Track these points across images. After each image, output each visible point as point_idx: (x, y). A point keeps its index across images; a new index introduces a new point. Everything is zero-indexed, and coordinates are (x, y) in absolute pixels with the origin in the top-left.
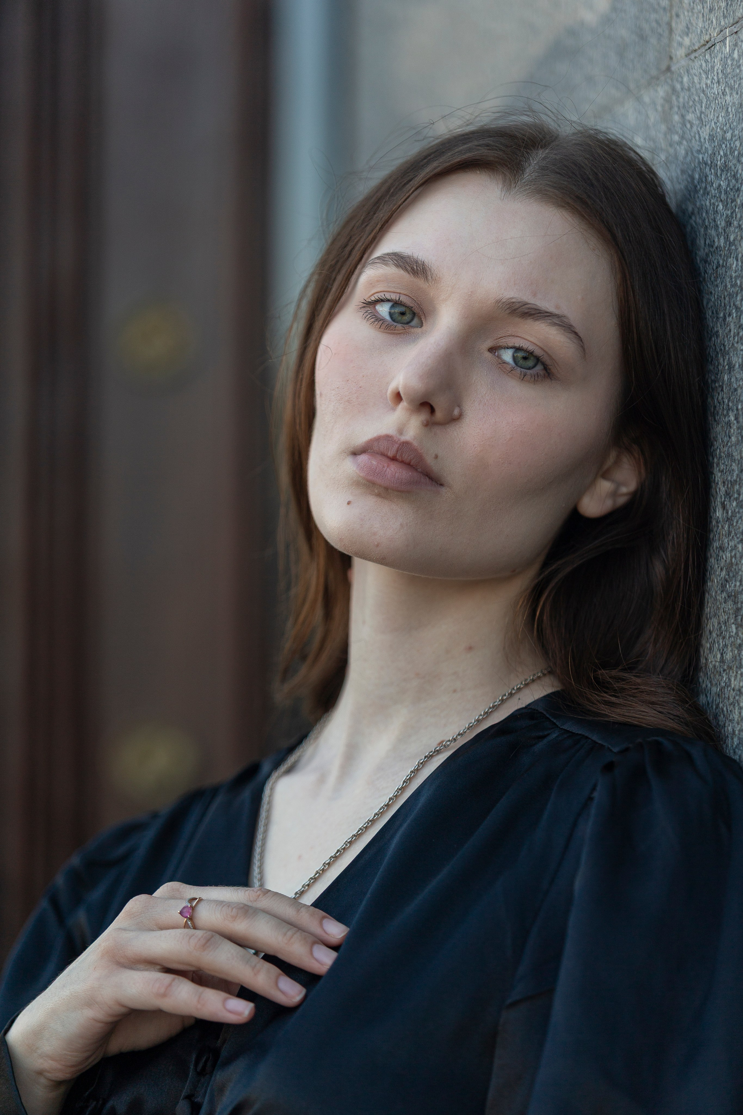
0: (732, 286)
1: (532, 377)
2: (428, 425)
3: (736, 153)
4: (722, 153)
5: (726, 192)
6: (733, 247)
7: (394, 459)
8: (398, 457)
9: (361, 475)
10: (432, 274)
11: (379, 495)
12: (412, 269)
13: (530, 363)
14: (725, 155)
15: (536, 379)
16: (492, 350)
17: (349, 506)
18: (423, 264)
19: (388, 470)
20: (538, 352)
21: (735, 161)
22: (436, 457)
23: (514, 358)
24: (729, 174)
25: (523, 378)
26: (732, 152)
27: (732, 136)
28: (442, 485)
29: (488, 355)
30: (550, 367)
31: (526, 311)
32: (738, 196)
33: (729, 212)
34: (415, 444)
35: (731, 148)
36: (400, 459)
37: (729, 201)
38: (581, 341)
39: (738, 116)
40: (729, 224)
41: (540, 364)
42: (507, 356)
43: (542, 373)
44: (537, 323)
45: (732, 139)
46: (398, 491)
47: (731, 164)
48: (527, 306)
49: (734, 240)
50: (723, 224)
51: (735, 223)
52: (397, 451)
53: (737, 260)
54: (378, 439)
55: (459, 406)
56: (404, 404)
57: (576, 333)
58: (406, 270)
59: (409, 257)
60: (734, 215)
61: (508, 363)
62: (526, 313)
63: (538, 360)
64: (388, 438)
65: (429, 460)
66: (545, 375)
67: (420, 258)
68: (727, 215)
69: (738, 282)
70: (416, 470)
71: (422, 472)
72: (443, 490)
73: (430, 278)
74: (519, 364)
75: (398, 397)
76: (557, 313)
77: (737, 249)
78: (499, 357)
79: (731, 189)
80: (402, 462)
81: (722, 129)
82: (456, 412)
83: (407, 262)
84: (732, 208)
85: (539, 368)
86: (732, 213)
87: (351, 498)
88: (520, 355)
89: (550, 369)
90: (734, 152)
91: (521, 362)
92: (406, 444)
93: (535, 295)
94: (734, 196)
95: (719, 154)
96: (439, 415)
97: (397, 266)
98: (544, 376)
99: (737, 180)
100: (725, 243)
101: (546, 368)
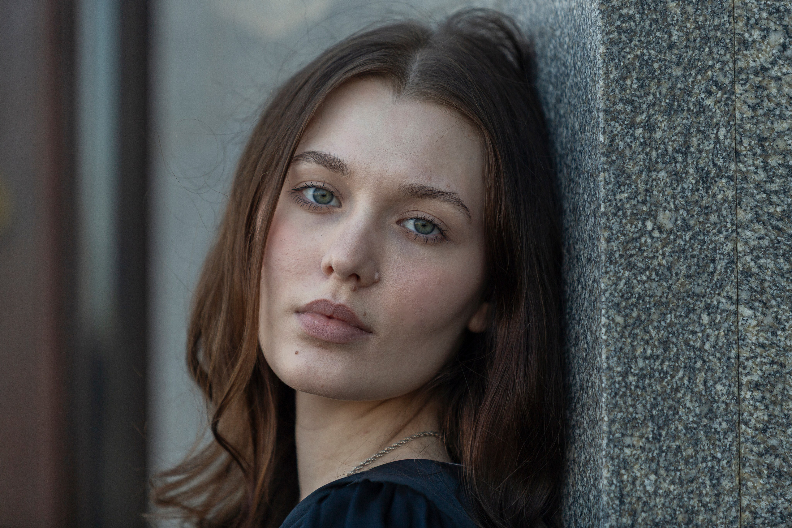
0: (562, 149)
1: (432, 240)
2: (355, 290)
3: (566, 46)
4: (551, 46)
5: (556, 77)
6: (564, 119)
7: (330, 317)
8: (334, 316)
9: (306, 331)
10: (347, 170)
11: (320, 346)
12: (331, 165)
13: (428, 229)
14: (555, 48)
15: (435, 242)
16: (399, 222)
17: (297, 356)
18: (339, 161)
19: (328, 327)
20: (436, 221)
21: (564, 53)
22: (365, 314)
23: (415, 226)
24: (559, 63)
25: (426, 242)
26: (561, 45)
27: (561, 33)
28: (371, 332)
29: (396, 227)
30: (445, 232)
31: (425, 192)
32: (568, 80)
33: (559, 93)
34: (348, 305)
35: (560, 43)
36: (336, 317)
37: (559, 83)
38: (468, 211)
39: (567, 18)
40: (559, 101)
41: (436, 228)
42: (410, 225)
43: (439, 236)
44: (433, 200)
45: (561, 36)
46: (337, 343)
47: (560, 55)
48: (425, 189)
49: (564, 114)
50: (553, 101)
51: (565, 101)
52: (334, 312)
53: (567, 129)
54: (317, 302)
55: (378, 271)
56: (334, 275)
57: (463, 205)
58: (326, 166)
59: (326, 156)
60: (564, 95)
61: (413, 232)
62: (425, 194)
63: (434, 226)
64: (324, 301)
65: (360, 317)
66: (442, 238)
67: (336, 156)
68: (557, 95)
69: (569, 146)
70: (350, 324)
71: (354, 326)
72: (372, 337)
73: (345, 172)
74: (420, 231)
75: (330, 269)
76: (448, 191)
77: (566, 120)
78: (404, 227)
79: (561, 75)
80: (338, 319)
81: (551, 28)
82: (376, 276)
83: (326, 161)
84: (562, 88)
85: (436, 232)
86: (562, 93)
87: (298, 349)
88: (420, 223)
89: (445, 234)
90: (563, 46)
91: (421, 229)
92: (341, 306)
93: (430, 179)
94: (564, 79)
95: (549, 46)
96: (363, 281)
97: (318, 163)
98: (442, 240)
99: (566, 67)
100: (556, 116)
101: (441, 232)
